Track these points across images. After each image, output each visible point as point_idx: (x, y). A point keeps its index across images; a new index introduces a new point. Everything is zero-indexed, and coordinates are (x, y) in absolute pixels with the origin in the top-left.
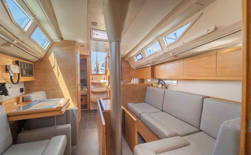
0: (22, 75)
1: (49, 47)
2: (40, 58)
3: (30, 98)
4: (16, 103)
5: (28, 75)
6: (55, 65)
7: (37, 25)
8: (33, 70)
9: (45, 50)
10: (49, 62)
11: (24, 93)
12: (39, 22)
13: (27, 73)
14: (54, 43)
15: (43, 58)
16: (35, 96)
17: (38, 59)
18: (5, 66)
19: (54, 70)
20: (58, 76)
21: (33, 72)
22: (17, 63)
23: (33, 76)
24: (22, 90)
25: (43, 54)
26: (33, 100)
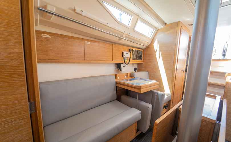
0: (133, 59)
1: (155, 34)
2: (147, 46)
3: (134, 75)
4: (126, 77)
5: (137, 59)
6: (157, 50)
7: (138, 19)
8: (142, 55)
9: (151, 38)
10: (153, 48)
11: (136, 71)
12: (138, 15)
13: (137, 58)
14: (158, 30)
15: (150, 45)
16: (137, 74)
17: (146, 47)
18: (122, 53)
19: (156, 54)
20: (159, 58)
21: (142, 57)
22: (130, 50)
23: (142, 59)
24: (135, 69)
25: (149, 42)
26: (136, 77)
